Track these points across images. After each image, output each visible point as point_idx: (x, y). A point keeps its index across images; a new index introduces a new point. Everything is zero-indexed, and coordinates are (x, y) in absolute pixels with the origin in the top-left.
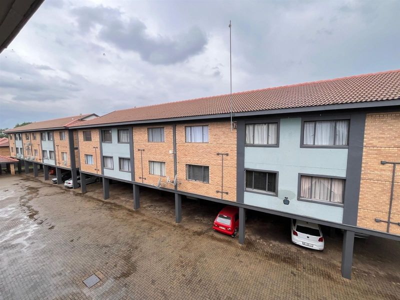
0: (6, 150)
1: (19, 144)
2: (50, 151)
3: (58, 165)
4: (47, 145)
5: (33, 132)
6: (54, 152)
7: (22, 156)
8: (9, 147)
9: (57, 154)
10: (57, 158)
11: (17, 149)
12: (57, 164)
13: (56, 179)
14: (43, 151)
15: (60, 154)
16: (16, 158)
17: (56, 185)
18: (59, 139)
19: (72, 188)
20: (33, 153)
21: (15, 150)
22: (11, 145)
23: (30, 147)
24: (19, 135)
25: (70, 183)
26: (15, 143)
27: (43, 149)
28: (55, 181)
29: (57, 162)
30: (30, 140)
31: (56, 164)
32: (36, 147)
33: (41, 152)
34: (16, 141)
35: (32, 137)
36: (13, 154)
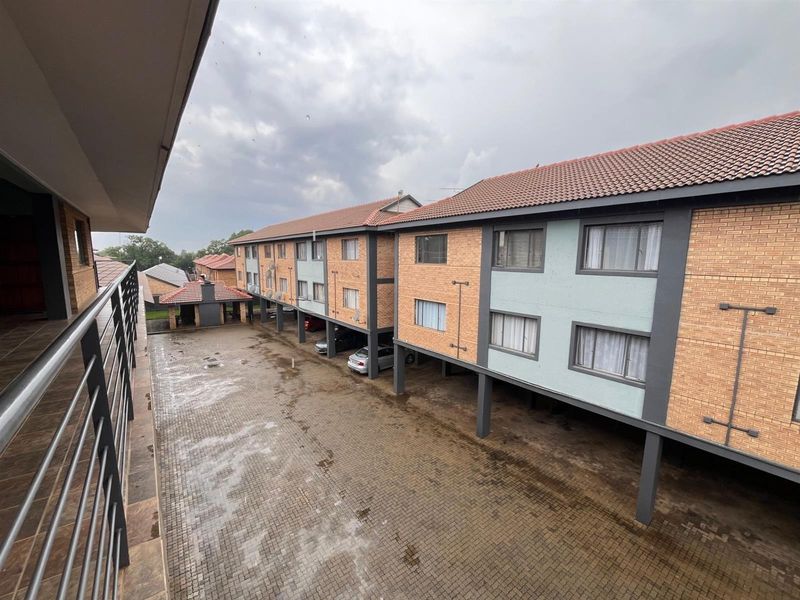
0: (231, 275)
1: (252, 265)
2: (314, 284)
3: (332, 316)
4: (310, 269)
5: (281, 242)
6: (325, 285)
7: (257, 288)
8: (234, 270)
9: (331, 290)
10: (331, 299)
11: (248, 274)
12: (330, 312)
13: (325, 346)
14: (299, 283)
15: (340, 291)
16: (245, 291)
17: (326, 359)
18: (341, 257)
19: (366, 375)
20: (278, 284)
21: (244, 277)
22: (239, 268)
23: (273, 271)
24: (253, 248)
25: (361, 364)
26: (245, 265)
27: (300, 278)
28: (322, 350)
29: (331, 308)
30: (272, 259)
31: (327, 312)
32: (284, 273)
33: (294, 284)
34: (248, 260)
35: (276, 251)
36: (241, 284)
